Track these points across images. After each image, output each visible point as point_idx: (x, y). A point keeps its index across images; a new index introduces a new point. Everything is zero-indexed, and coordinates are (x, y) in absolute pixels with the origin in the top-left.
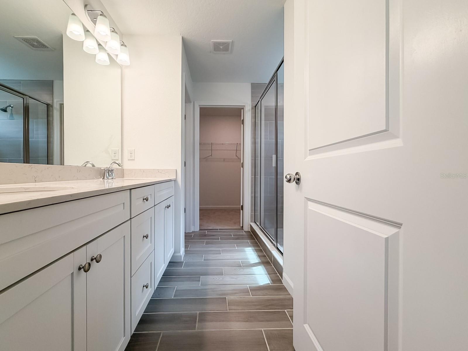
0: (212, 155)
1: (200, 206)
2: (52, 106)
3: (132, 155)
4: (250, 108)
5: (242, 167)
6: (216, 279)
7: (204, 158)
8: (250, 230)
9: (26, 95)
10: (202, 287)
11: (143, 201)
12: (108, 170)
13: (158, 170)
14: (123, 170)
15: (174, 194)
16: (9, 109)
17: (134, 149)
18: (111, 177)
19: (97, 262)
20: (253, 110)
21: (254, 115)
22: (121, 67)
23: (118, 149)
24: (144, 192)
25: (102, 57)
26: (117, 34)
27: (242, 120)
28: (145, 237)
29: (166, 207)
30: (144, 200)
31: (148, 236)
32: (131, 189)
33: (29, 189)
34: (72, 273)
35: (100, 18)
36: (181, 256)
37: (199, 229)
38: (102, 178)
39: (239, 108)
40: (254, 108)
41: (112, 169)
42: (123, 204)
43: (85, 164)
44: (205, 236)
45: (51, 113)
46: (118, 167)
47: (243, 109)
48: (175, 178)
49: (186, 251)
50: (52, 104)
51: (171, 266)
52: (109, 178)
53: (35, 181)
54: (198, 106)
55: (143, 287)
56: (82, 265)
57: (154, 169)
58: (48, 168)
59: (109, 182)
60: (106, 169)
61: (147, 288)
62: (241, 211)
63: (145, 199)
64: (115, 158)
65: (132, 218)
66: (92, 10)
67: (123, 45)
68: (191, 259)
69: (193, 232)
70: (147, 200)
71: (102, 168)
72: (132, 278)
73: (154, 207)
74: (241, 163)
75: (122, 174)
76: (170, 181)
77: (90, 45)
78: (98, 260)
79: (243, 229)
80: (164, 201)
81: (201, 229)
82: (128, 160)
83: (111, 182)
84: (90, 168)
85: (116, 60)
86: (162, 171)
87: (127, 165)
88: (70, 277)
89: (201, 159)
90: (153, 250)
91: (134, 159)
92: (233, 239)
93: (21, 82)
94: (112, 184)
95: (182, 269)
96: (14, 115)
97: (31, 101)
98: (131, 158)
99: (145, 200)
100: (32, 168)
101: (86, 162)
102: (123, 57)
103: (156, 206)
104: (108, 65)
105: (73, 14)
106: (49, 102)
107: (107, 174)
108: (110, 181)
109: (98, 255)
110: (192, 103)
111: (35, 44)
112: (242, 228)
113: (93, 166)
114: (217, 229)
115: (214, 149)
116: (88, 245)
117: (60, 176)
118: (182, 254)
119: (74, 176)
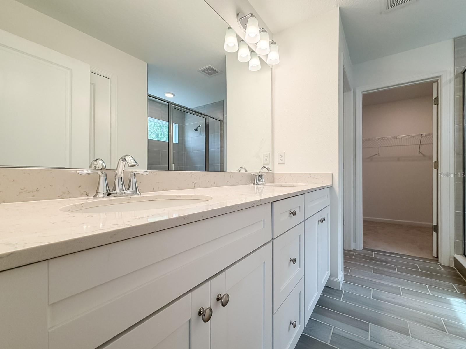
0: (379, 153)
1: (364, 217)
2: (223, 122)
3: (282, 158)
4: (452, 76)
5: (435, 168)
6: (397, 338)
7: (368, 158)
8: (453, 266)
9: (207, 116)
10: (372, 344)
11: (290, 216)
12: (258, 175)
13: (310, 174)
14: (273, 175)
15: (329, 204)
16: (199, 129)
17: (284, 152)
18: (261, 183)
19: (223, 305)
20: (458, 79)
21: (461, 86)
22: (271, 68)
23: (269, 153)
24: (291, 204)
25: (255, 63)
26: (266, 32)
27: (435, 98)
28: (292, 262)
29: (319, 221)
30: (290, 214)
31: (295, 260)
32: (273, 202)
33: (180, 197)
34: (190, 320)
35: (250, 20)
36: (340, 282)
37: (363, 248)
38: (253, 183)
39: (427, 83)
40: (461, 75)
41: (262, 174)
42: (262, 222)
43: (240, 169)
44: (372, 259)
45: (222, 127)
46: (267, 171)
47: (437, 81)
48: (331, 184)
49: (345, 276)
50: (223, 120)
51: (327, 292)
52: (259, 183)
53: (195, 187)
54: (361, 92)
55: (289, 324)
56: (203, 308)
57: (305, 173)
58: (205, 175)
59: (259, 188)
60: (256, 175)
61: (294, 327)
62: (435, 234)
63: (292, 213)
64: (266, 163)
65: (274, 238)
66: (243, 16)
67: (273, 43)
68: (352, 290)
69: (354, 250)
70: (294, 214)
71: (253, 174)
72: (274, 316)
73: (304, 222)
74: (434, 161)
75: (272, 179)
76: (325, 188)
77: (244, 53)
78: (223, 303)
79: (437, 261)
80: (317, 213)
81: (365, 248)
82: (279, 164)
83: (261, 188)
84: (242, 173)
85: (266, 61)
86: (315, 175)
87: (278, 170)
88: (187, 326)
89: (364, 160)
90: (302, 276)
91: (284, 162)
92: (421, 274)
93: (206, 106)
94: (262, 190)
95: (341, 301)
96: (201, 132)
97: (210, 120)
98: (281, 162)
99: (292, 215)
100: (192, 175)
101: (241, 167)
102: (274, 56)
103: (306, 221)
104: (260, 69)
105: (230, 28)
106: (221, 119)
107: (257, 179)
108: (260, 186)
109: (224, 295)
110: (352, 91)
111: (210, 71)
112: (436, 259)
113: (246, 171)
114: (391, 253)
115: (381, 146)
116: (212, 281)
117: (215, 182)
118: (340, 280)
119: (227, 182)
